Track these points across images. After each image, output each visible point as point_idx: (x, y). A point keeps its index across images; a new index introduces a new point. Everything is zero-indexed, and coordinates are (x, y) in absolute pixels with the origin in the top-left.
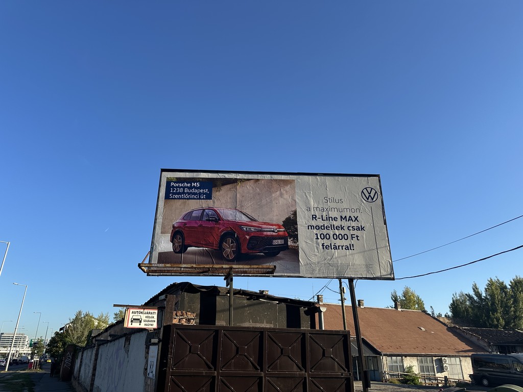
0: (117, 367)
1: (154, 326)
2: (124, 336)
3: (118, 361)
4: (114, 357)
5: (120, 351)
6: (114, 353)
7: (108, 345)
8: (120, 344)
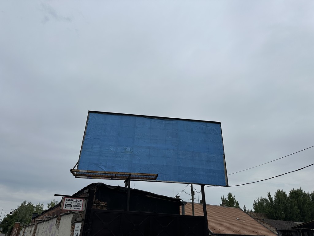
1: (80, 210)
2: (57, 217)
3: (51, 233)
4: (48, 231)
5: (53, 227)
6: (48, 229)
7: (44, 223)
8: (53, 222)
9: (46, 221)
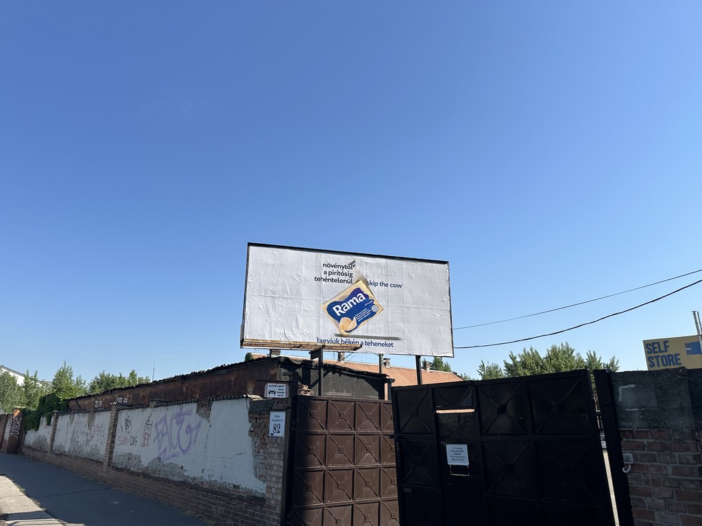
0: (183, 433)
1: (284, 397)
2: (194, 402)
3: (184, 426)
4: (168, 422)
5: (186, 417)
6: (169, 418)
7: (149, 410)
8: (184, 410)
9: (155, 407)
